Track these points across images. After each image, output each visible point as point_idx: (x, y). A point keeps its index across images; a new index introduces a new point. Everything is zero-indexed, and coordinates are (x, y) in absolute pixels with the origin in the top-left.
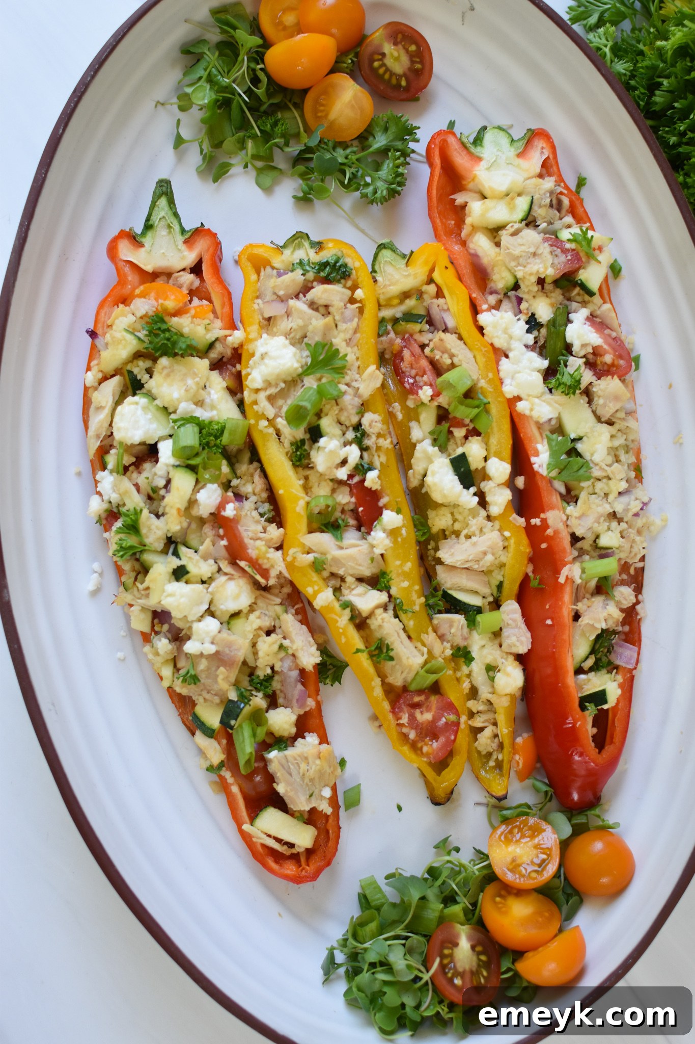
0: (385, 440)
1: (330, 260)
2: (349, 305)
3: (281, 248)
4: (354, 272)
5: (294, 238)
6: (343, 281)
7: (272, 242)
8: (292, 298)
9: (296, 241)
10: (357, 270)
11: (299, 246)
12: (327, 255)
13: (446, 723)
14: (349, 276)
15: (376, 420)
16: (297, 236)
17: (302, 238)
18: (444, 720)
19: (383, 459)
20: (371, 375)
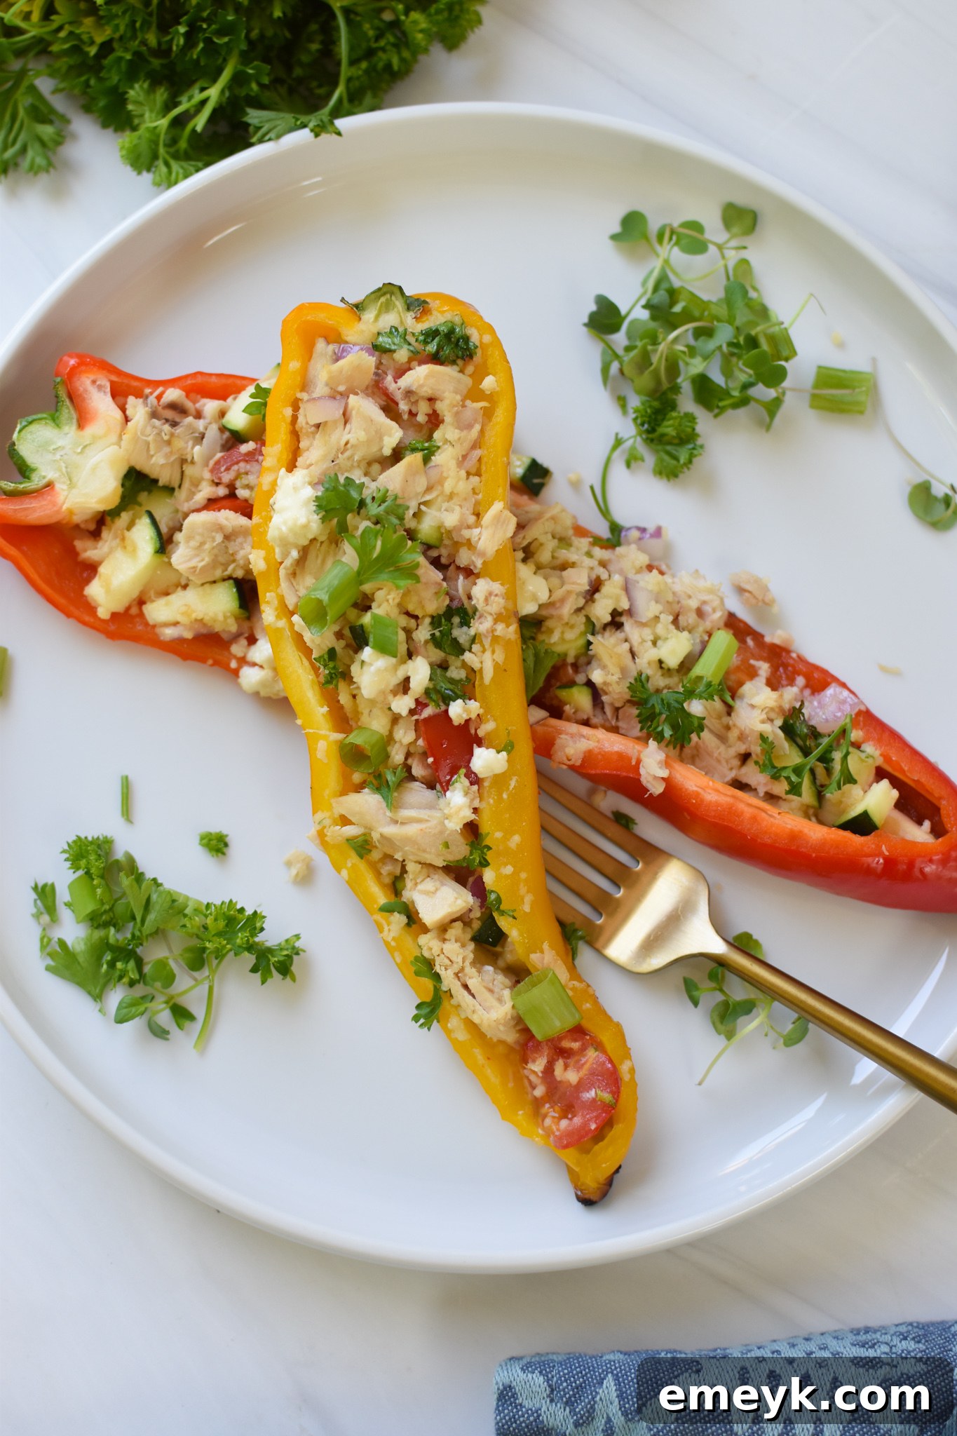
0: (508, 626)
1: (441, 329)
2: (468, 402)
3: (358, 308)
4: (479, 352)
5: (380, 293)
6: (460, 362)
7: (343, 300)
8: (356, 394)
9: (383, 299)
10: (484, 347)
11: (387, 307)
12: (437, 319)
13: (594, 1100)
14: (471, 356)
15: (497, 592)
16: (384, 290)
17: (392, 294)
18: (592, 1094)
19: (500, 656)
20: (497, 519)
